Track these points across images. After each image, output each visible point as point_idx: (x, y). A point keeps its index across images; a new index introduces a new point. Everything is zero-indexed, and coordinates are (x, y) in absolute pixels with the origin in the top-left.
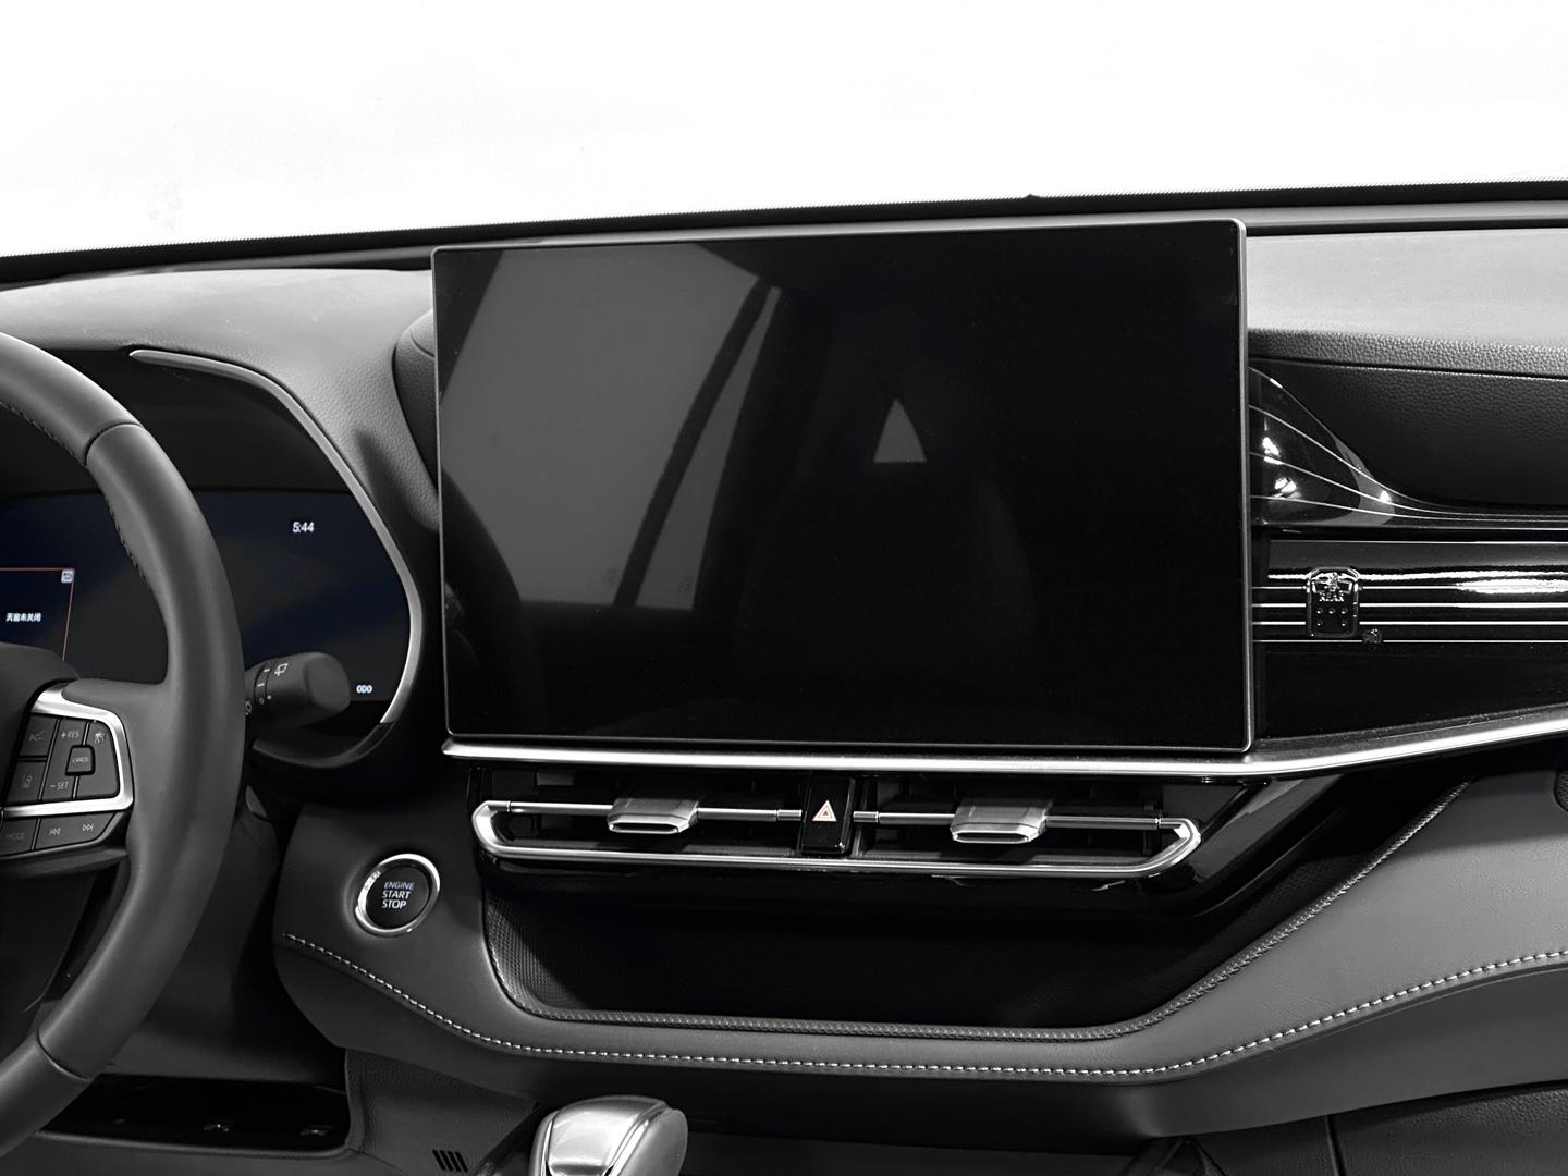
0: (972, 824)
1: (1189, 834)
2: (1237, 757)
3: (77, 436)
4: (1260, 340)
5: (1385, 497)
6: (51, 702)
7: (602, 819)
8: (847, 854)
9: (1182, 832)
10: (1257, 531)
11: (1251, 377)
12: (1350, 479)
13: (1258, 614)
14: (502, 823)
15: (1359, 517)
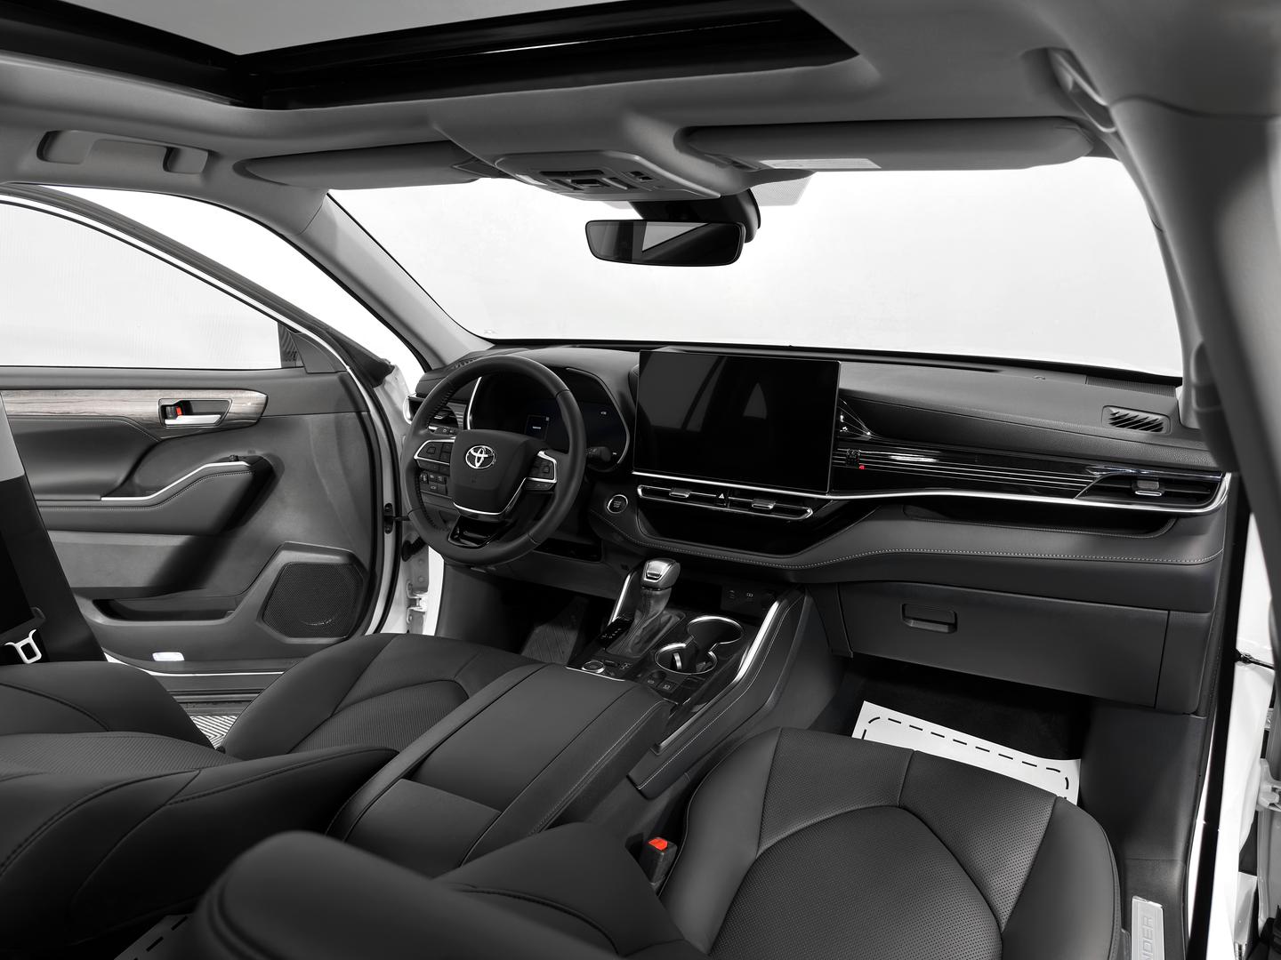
0: (757, 504)
1: (810, 512)
2: (824, 494)
3: (555, 392)
4: (842, 391)
5: (869, 433)
6: (542, 454)
7: (668, 492)
8: (726, 507)
9: (809, 511)
10: (835, 439)
11: (838, 401)
12: (861, 427)
13: (834, 459)
14: (644, 490)
15: (862, 438)
